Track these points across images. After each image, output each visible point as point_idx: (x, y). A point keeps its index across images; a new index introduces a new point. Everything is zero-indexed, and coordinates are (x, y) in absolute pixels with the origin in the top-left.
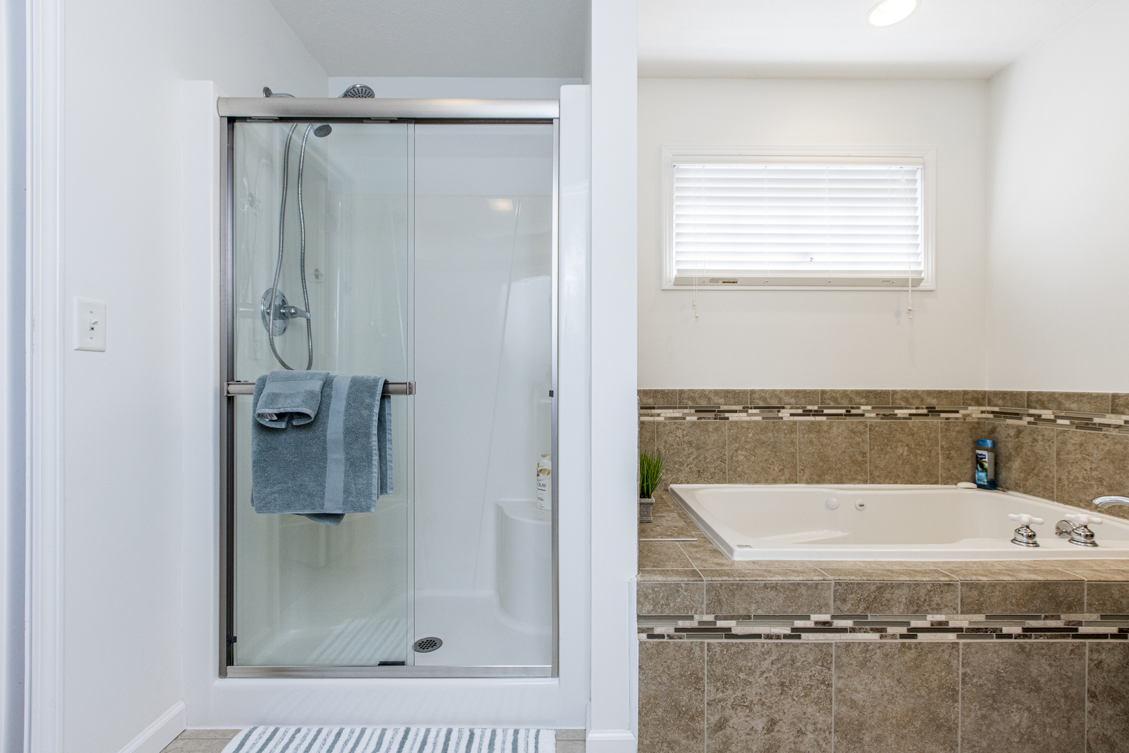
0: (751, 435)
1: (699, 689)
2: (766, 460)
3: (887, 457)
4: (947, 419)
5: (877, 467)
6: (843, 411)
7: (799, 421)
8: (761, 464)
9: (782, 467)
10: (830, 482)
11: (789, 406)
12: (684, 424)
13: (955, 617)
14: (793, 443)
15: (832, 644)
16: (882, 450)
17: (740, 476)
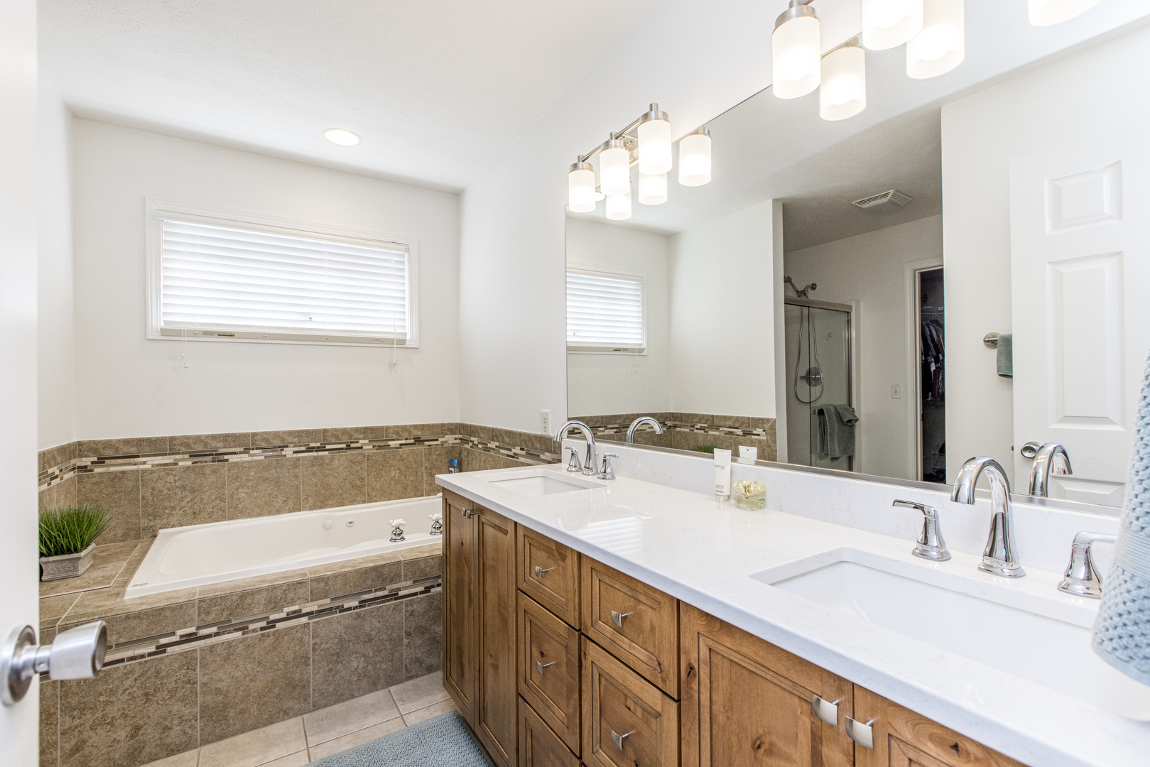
0: (253, 473)
1: (51, 724)
2: (269, 494)
3: (382, 480)
4: (430, 446)
5: (373, 489)
6: (344, 446)
7: (302, 457)
8: (264, 499)
9: (286, 499)
10: (333, 506)
11: (292, 445)
12: (175, 470)
13: (307, 605)
14: (296, 476)
15: (197, 649)
16: (378, 474)
17: (241, 512)
